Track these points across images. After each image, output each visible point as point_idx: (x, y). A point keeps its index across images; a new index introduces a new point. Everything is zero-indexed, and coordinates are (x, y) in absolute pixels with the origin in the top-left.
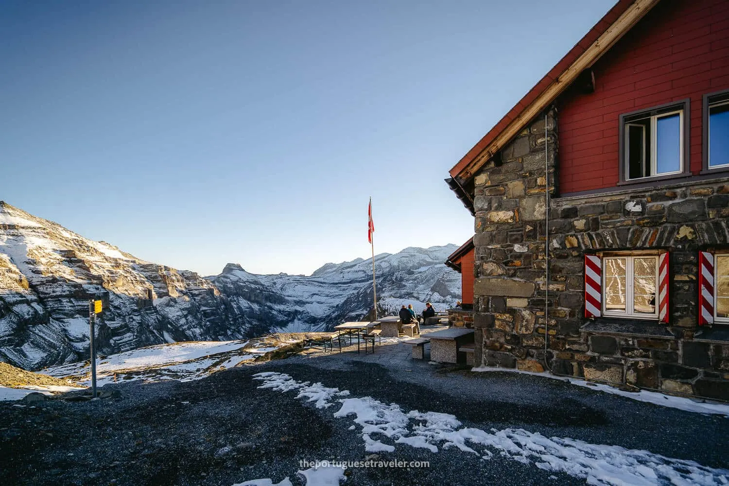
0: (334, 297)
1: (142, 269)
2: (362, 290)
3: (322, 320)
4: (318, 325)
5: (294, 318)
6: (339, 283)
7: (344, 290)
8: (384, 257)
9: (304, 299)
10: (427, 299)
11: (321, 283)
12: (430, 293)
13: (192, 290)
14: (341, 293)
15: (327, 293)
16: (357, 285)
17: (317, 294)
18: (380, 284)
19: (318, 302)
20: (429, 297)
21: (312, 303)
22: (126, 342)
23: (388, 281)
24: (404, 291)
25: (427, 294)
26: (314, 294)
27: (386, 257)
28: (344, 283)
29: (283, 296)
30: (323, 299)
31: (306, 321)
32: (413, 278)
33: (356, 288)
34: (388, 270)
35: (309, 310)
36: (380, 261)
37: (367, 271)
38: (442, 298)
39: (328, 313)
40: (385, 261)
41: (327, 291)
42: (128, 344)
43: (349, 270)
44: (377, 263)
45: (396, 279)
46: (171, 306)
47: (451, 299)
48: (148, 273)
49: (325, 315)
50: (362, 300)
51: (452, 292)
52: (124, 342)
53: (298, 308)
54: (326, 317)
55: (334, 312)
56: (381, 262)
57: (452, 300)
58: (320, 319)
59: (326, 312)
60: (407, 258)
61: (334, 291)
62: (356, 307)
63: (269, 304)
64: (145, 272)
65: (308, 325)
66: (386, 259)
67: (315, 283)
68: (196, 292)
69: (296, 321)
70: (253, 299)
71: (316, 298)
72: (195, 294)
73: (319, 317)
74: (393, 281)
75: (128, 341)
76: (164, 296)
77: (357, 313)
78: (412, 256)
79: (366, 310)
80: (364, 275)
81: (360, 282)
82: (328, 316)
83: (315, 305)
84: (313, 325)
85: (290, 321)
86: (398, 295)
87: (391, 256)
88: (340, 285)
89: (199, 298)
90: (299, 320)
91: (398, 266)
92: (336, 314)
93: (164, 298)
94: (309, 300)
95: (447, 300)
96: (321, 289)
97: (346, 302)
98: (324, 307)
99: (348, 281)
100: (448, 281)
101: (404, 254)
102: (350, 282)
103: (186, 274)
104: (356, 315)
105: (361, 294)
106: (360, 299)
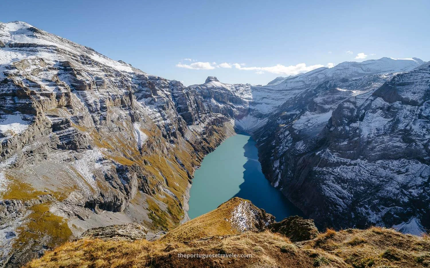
0: (278, 100)
1: (137, 78)
2: (298, 95)
3: (266, 116)
4: (264, 119)
5: (247, 114)
6: (283, 90)
7: (286, 95)
8: (322, 71)
9: (256, 101)
10: (366, 104)
11: (270, 90)
12: (372, 98)
13: (174, 93)
14: (283, 97)
15: (273, 97)
16: (297, 91)
17: (266, 98)
18: (315, 90)
19: (266, 104)
20: (368, 102)
21: (261, 104)
22: (66, 135)
23: (322, 88)
24: (338, 96)
25: (367, 100)
26: (264, 98)
27: (323, 70)
28: (287, 90)
29: (242, 98)
30: (270, 101)
31: (255, 116)
32: (348, 84)
33: (295, 94)
34: (323, 80)
35: (258, 109)
36: (318, 73)
37: (306, 82)
38: (388, 104)
39: (271, 111)
40: (321, 73)
41: (273, 95)
42: (68, 137)
43: (291, 80)
44: (314, 75)
45: (330, 86)
46: (152, 104)
47: (400, 105)
48: (141, 81)
49: (269, 113)
50: (298, 102)
51: (404, 97)
52: (63, 136)
53: (252, 107)
54: (269, 114)
55: (275, 111)
56: (318, 75)
57: (402, 107)
58: (266, 115)
59: (270, 110)
60: (341, 71)
61: (279, 95)
62: (291, 108)
63: (231, 104)
64: (139, 80)
65: (256, 119)
66: (323, 72)
67: (266, 90)
68: (176, 95)
69: (249, 115)
70: (221, 100)
71: (265, 100)
72: (175, 96)
73: (265, 113)
74: (327, 88)
75: (68, 135)
76: (148, 97)
77: (292, 113)
78: (345, 69)
79: (300, 111)
80: (303, 84)
81: (299, 89)
82: (272, 113)
83: (264, 105)
84: (259, 119)
85: (245, 115)
86: (331, 99)
87: (327, 70)
88: (283, 92)
89: (178, 99)
90: (251, 115)
91: (332, 77)
92: (276, 112)
93: (149, 98)
94: (260, 101)
95: (395, 106)
96: (269, 94)
97: (285, 104)
98: (270, 107)
99: (290, 88)
100: (400, 85)
101: (339, 68)
102: (291, 90)
103: (172, 82)
104: (290, 114)
105: (298, 98)
106: (296, 101)
